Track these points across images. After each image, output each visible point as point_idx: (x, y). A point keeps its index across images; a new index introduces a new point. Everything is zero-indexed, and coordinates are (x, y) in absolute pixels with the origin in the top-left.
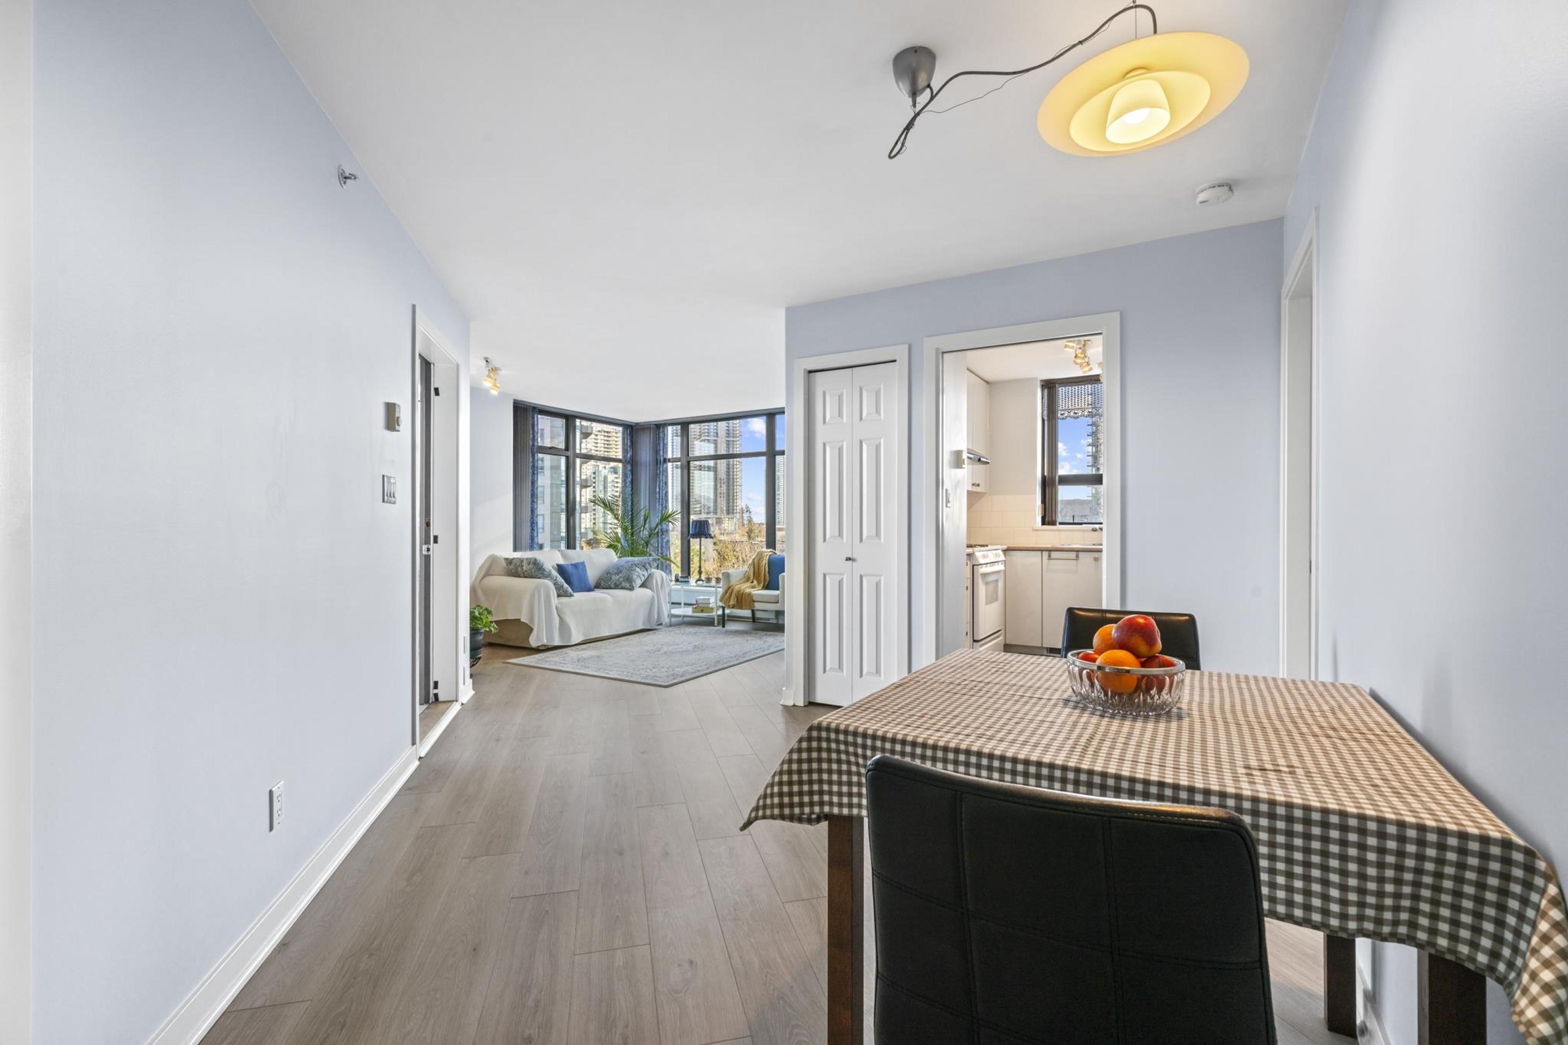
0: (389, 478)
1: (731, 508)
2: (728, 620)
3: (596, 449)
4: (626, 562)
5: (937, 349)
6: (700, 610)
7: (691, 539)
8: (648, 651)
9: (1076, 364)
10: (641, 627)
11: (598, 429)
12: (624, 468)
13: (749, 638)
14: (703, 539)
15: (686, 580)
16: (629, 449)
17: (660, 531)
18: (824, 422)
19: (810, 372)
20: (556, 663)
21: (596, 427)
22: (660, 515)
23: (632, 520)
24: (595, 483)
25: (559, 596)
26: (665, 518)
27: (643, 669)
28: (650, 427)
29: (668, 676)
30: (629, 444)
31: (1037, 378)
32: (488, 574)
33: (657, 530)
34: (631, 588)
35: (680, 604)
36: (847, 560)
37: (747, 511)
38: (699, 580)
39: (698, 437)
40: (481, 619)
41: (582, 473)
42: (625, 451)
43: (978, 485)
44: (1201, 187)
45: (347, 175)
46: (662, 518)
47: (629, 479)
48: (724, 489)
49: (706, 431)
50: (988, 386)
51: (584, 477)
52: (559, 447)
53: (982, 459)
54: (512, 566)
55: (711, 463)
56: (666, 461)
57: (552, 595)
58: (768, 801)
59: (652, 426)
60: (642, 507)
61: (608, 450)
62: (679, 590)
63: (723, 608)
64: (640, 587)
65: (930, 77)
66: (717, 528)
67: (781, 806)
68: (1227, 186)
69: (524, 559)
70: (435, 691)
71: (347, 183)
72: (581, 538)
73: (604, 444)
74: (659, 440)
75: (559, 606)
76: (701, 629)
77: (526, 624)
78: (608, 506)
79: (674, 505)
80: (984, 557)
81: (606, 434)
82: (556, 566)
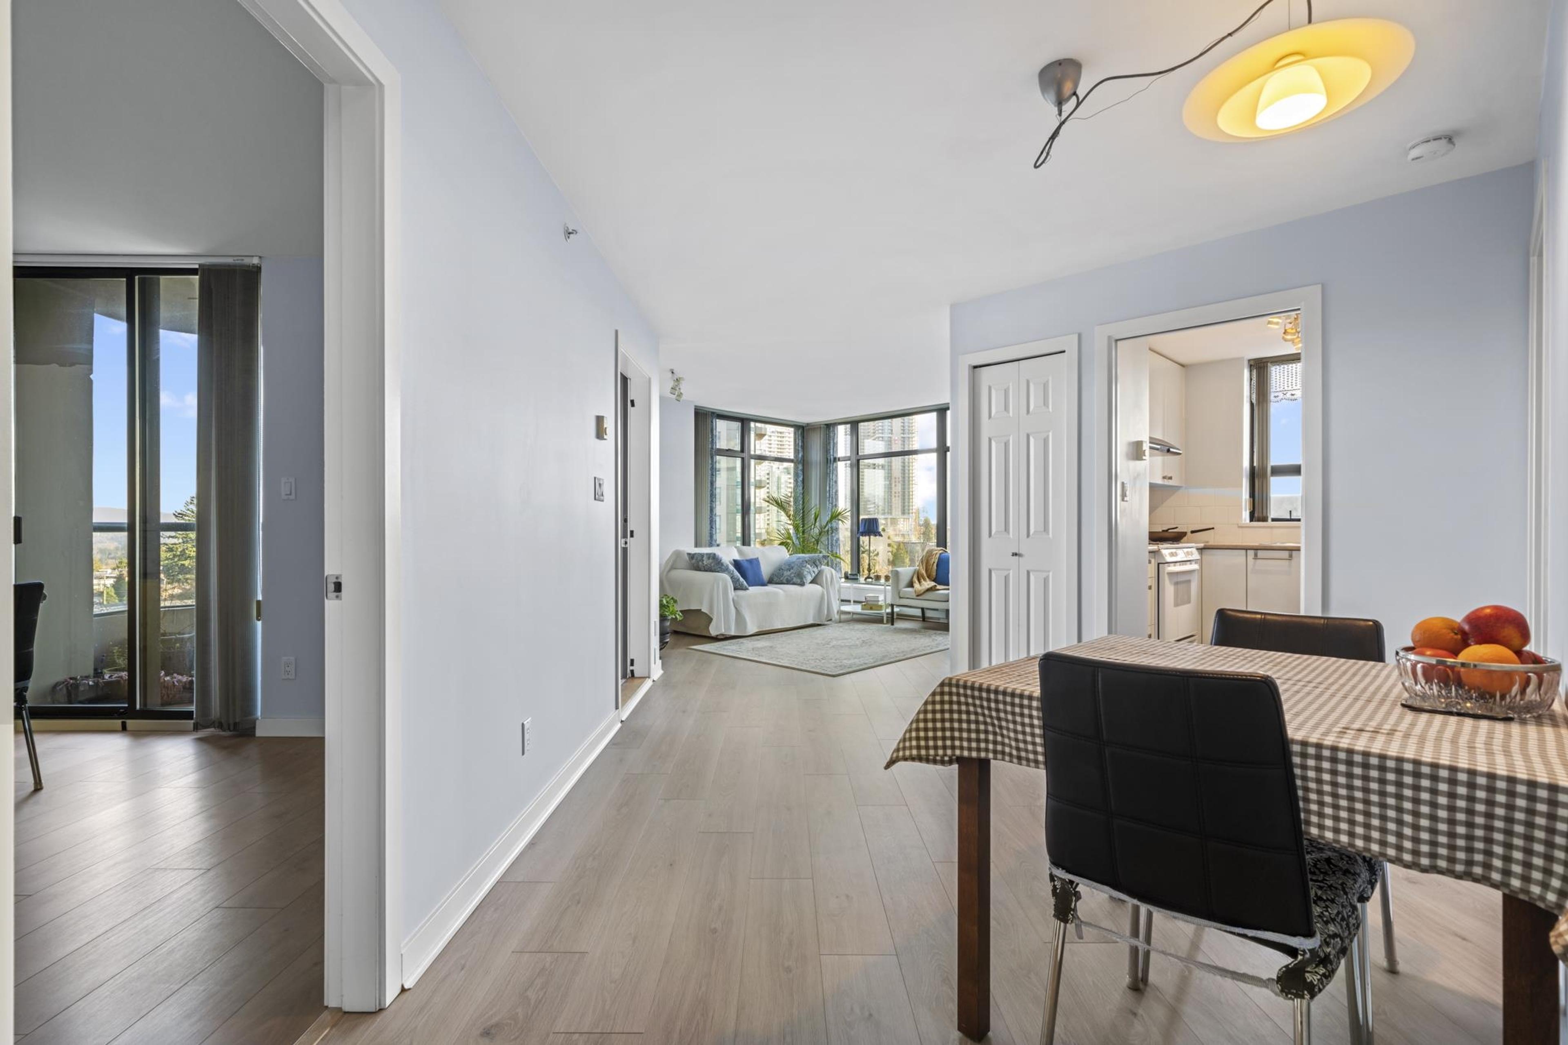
0: (599, 479)
1: (906, 507)
2: (897, 618)
3: (770, 450)
4: (797, 559)
5: (1109, 337)
6: (869, 607)
7: (861, 537)
8: (818, 644)
9: (1286, 340)
10: (811, 622)
11: (771, 431)
12: (796, 468)
13: (917, 636)
14: (872, 537)
15: (855, 577)
16: (800, 449)
17: (830, 529)
18: (990, 417)
19: (975, 367)
20: (733, 650)
21: (770, 428)
22: (830, 513)
23: (803, 518)
24: (768, 483)
25: (735, 589)
26: (835, 516)
27: (812, 659)
28: (820, 427)
29: (836, 667)
30: (800, 444)
31: (1243, 358)
32: (673, 568)
33: (827, 528)
34: (802, 584)
35: (849, 601)
36: (1013, 555)
37: (924, 511)
38: (869, 577)
39: (872, 435)
40: (668, 607)
41: (756, 475)
42: (796, 451)
43: (1170, 478)
44: (1413, 143)
45: (570, 231)
46: (832, 516)
47: (801, 479)
48: (899, 488)
49: (880, 428)
50: (1184, 368)
51: (758, 478)
52: (735, 449)
53: (1171, 450)
54: (694, 561)
55: (881, 461)
56: (836, 460)
57: (729, 587)
58: (907, 744)
59: (822, 426)
60: (813, 506)
61: (782, 451)
62: (849, 588)
63: (892, 606)
64: (811, 583)
65: (1076, 85)
66: (892, 528)
67: (919, 747)
68: (1445, 138)
69: (704, 554)
70: (632, 668)
71: (570, 237)
72: (756, 538)
73: (778, 445)
74: (829, 440)
75: (735, 598)
76: (870, 626)
77: (706, 614)
78: (780, 505)
79: (843, 503)
80: (1172, 555)
81: (780, 435)
82: (733, 562)
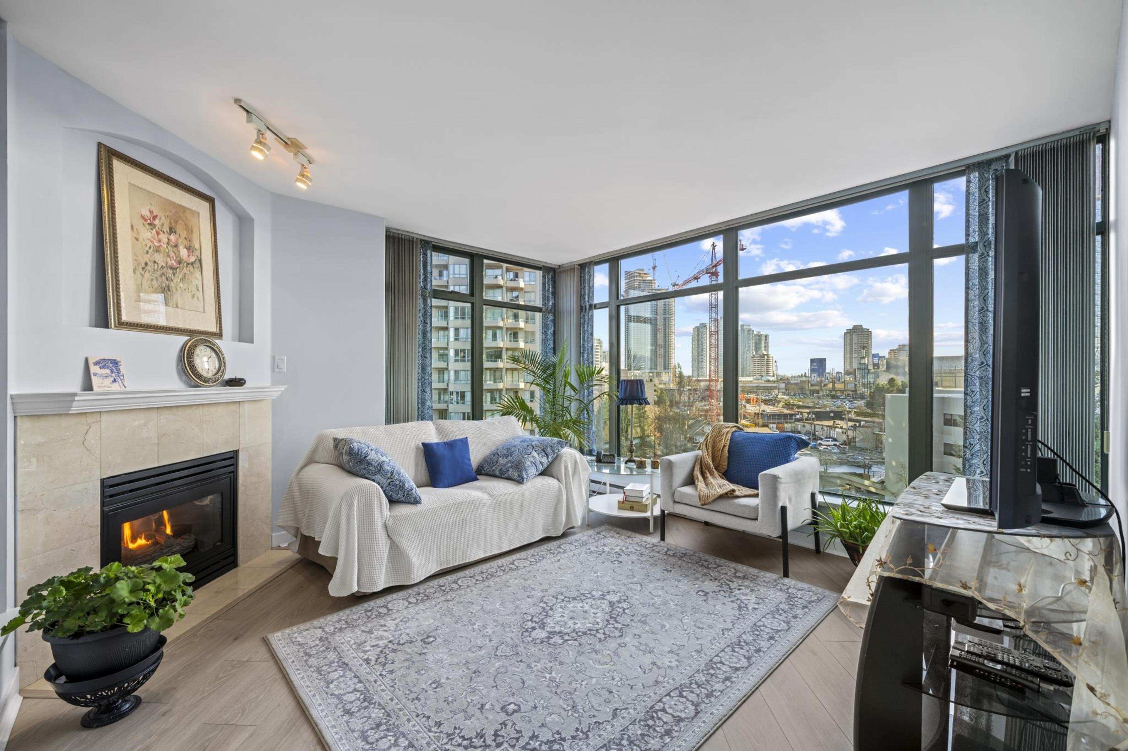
6: (629, 508)
12: (545, 319)
14: (635, 405)
16: (550, 296)
25: (393, 504)
28: (575, 269)
30: (549, 290)
32: (312, 460)
34: (520, 481)
38: (631, 460)
47: (551, 331)
48: (661, 352)
52: (462, 292)
56: (592, 307)
63: (663, 505)
64: (537, 476)
74: (585, 284)
75: (390, 523)
82: (421, 446)
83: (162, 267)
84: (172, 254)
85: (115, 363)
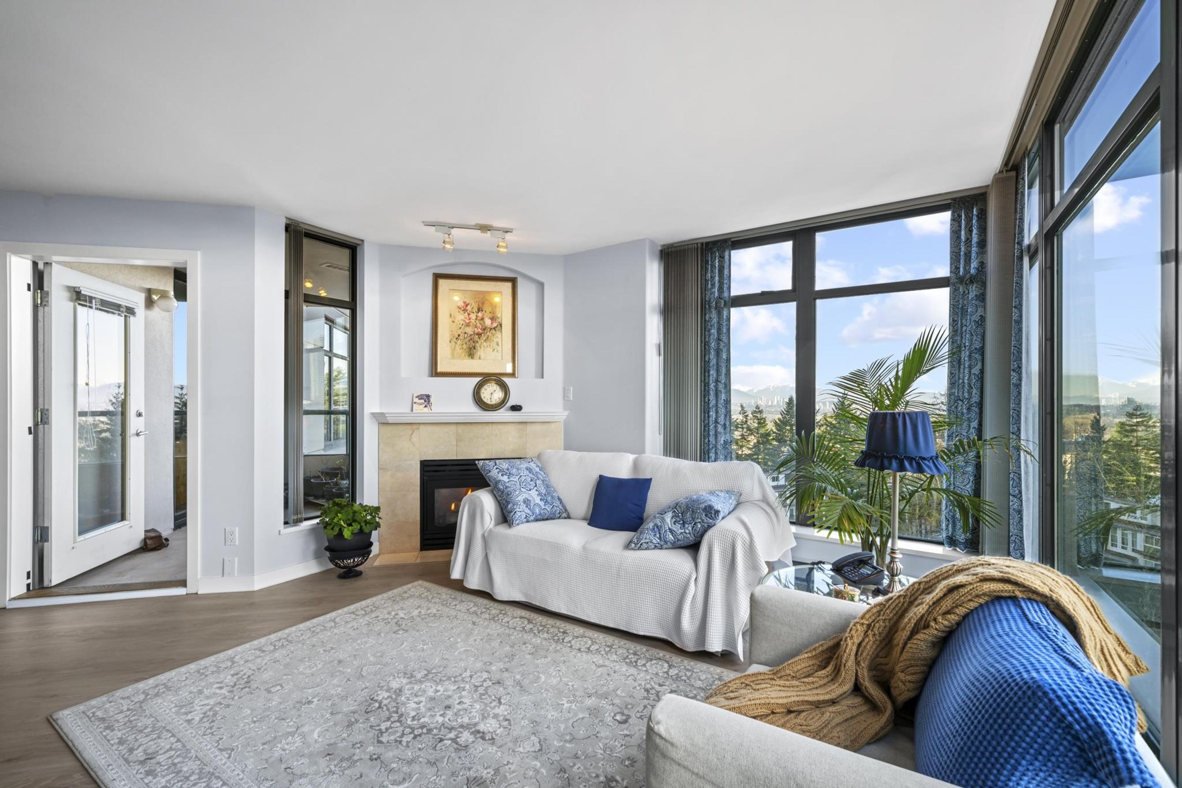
83: (471, 335)
84: (479, 325)
85: (428, 396)
